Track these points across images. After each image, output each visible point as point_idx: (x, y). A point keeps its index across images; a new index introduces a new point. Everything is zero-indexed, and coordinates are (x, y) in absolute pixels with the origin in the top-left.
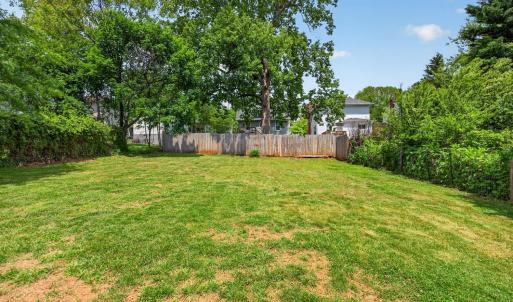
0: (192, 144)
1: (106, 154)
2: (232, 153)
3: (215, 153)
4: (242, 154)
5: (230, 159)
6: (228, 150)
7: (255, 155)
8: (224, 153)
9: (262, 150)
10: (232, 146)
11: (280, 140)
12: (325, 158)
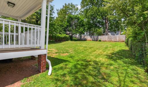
0: (86, 39)
1: (68, 41)
2: (95, 40)
3: (90, 41)
4: (97, 41)
5: (94, 42)
6: (94, 40)
7: (100, 41)
8: (93, 40)
9: (102, 40)
10: (95, 39)
11: (107, 37)
12: (121, 42)
